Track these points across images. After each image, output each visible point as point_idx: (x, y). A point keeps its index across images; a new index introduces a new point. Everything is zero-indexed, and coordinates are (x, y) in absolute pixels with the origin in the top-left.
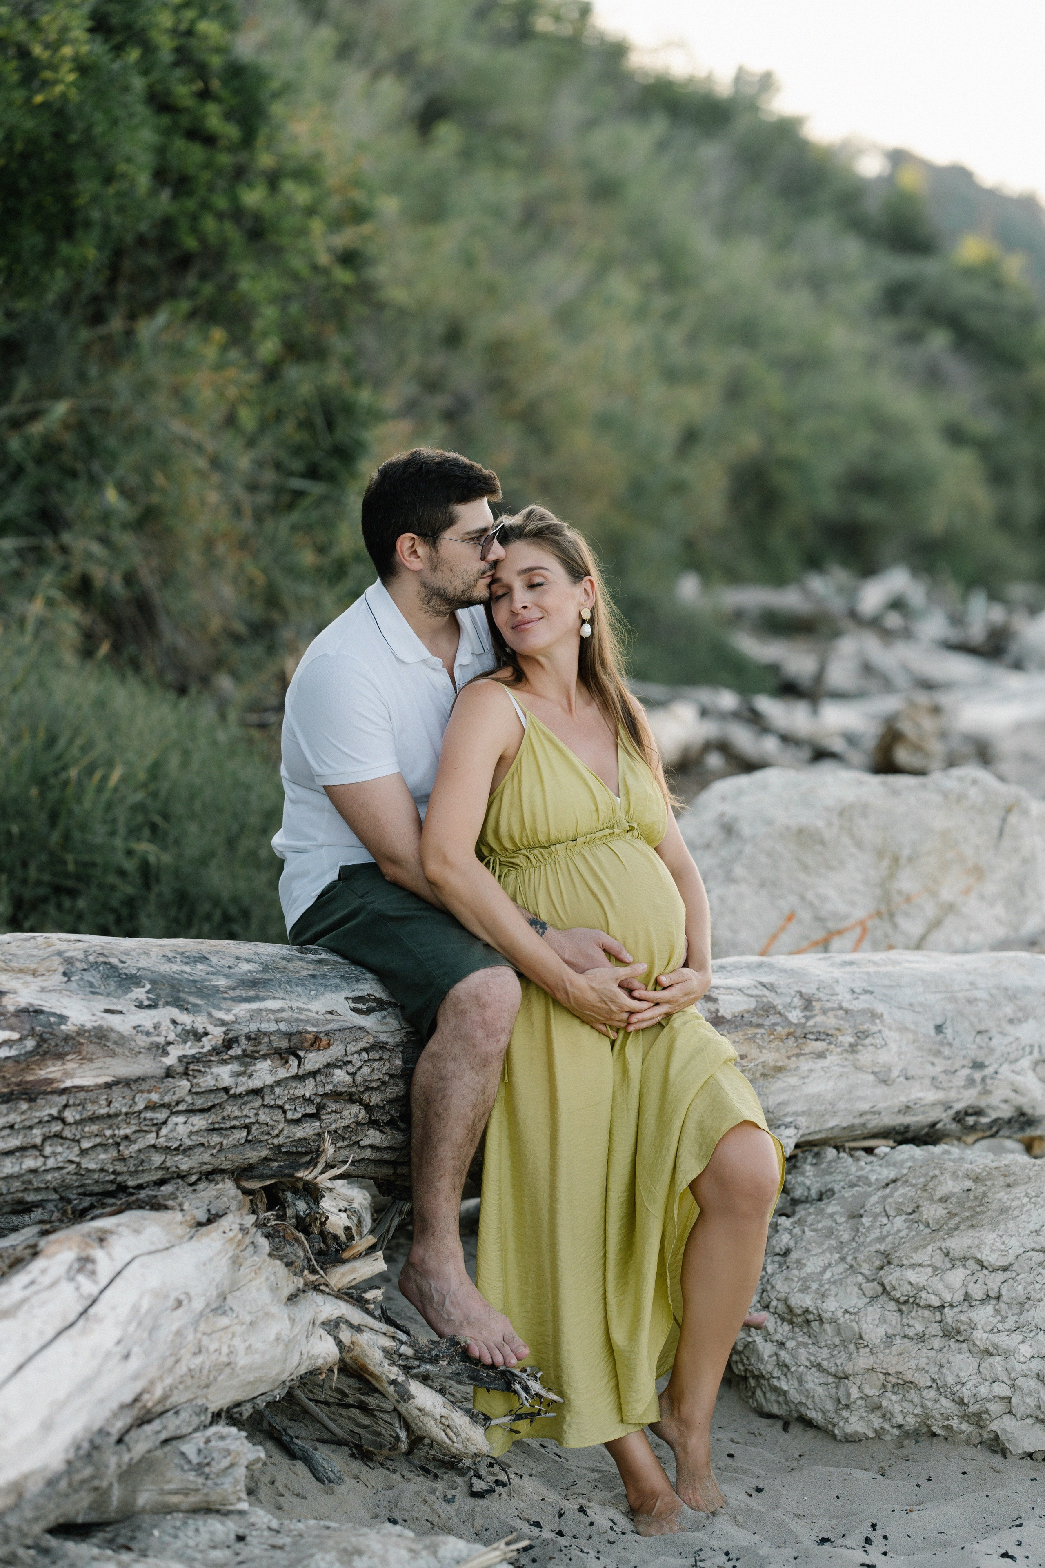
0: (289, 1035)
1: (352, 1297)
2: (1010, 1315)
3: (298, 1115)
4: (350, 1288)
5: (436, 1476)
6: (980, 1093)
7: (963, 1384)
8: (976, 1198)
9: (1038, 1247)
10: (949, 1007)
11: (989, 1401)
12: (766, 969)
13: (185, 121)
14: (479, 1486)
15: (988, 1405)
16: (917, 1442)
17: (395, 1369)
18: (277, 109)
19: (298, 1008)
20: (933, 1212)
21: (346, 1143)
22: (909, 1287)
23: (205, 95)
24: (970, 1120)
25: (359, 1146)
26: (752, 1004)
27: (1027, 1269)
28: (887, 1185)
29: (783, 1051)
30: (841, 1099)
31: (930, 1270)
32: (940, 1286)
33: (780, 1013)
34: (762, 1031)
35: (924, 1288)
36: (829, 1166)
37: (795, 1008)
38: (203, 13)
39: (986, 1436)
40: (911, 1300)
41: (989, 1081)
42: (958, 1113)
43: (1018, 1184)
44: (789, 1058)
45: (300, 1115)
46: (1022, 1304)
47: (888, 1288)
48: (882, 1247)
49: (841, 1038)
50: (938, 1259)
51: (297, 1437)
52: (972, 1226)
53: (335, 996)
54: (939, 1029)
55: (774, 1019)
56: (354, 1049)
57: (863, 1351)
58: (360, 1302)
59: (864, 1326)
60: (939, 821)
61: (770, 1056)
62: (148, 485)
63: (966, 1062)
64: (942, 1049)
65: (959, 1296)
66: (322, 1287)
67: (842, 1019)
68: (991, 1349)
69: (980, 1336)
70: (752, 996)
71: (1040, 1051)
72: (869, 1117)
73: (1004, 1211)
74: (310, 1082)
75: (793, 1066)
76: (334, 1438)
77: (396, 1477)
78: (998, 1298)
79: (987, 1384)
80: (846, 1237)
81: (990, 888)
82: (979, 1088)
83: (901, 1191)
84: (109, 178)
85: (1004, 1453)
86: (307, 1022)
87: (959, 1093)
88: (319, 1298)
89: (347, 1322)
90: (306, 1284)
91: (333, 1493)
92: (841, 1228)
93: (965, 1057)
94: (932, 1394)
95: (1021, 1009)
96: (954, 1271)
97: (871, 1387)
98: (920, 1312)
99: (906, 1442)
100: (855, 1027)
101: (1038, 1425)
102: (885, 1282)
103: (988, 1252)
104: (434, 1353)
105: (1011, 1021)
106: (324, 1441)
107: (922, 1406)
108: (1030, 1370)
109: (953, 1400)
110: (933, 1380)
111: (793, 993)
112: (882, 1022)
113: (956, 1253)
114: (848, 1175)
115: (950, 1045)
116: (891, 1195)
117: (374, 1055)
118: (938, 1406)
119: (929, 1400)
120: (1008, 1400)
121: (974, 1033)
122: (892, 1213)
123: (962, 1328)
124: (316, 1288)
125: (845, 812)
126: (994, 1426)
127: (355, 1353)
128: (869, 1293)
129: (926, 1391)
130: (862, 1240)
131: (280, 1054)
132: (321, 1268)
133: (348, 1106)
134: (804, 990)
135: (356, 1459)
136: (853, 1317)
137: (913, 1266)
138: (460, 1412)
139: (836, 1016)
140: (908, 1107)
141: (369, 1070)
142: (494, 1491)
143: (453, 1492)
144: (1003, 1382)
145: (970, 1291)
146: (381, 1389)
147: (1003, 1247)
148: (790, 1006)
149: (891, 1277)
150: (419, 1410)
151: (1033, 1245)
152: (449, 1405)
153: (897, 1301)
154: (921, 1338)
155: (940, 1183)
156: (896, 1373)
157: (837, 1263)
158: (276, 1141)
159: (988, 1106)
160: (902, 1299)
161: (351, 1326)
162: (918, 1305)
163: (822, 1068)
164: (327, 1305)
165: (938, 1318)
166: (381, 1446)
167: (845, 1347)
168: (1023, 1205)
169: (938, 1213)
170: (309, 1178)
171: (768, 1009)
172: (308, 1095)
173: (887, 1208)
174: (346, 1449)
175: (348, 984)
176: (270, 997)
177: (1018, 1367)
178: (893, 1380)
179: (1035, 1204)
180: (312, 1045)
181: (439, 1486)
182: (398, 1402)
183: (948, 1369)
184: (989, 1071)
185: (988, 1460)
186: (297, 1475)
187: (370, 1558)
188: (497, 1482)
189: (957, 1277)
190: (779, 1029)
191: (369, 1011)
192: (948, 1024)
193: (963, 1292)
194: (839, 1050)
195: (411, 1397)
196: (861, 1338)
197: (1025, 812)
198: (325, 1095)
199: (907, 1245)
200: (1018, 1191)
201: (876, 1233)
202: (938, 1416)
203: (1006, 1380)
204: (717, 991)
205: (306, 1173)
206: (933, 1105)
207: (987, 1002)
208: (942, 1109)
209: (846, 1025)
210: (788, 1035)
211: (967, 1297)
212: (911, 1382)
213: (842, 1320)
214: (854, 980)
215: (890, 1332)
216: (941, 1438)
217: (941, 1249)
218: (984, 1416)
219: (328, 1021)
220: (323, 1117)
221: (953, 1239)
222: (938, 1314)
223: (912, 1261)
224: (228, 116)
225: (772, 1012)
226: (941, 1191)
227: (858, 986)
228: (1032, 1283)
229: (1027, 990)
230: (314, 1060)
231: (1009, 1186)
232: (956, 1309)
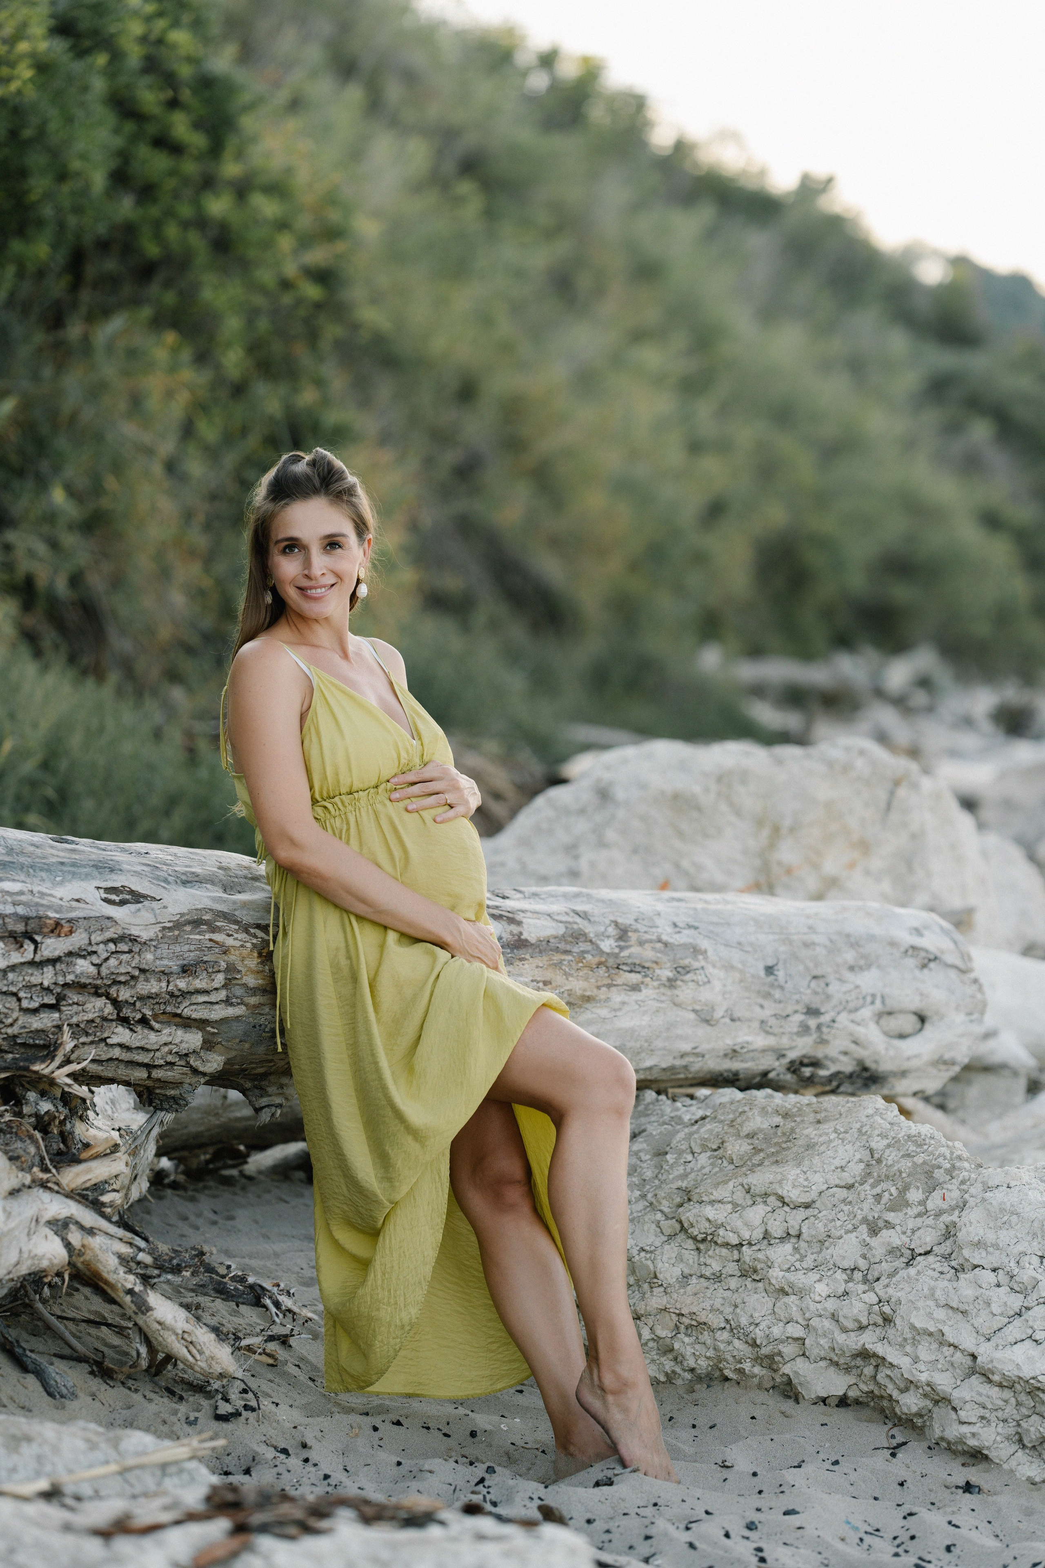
0: (26, 919)
1: (87, 1200)
2: (809, 1254)
3: (34, 1005)
4: (87, 1189)
5: (181, 1398)
6: (816, 1042)
7: (757, 1325)
8: (784, 1134)
9: (843, 1184)
10: (782, 948)
11: (782, 1342)
12: (585, 899)
13: (152, 129)
14: (225, 1408)
15: (780, 1347)
16: (708, 1387)
17: (131, 1278)
18: (248, 123)
19: (39, 892)
20: (737, 1148)
21: (90, 1039)
22: (707, 1225)
23: (173, 104)
24: (807, 1071)
25: (107, 1044)
26: (561, 930)
27: (830, 1206)
28: (696, 1122)
29: (593, 980)
30: (658, 1037)
31: (730, 1206)
32: (739, 1224)
33: (591, 941)
34: (570, 958)
35: (722, 1225)
36: (646, 1109)
37: (608, 937)
38: (176, 24)
39: (778, 1380)
40: (709, 1238)
41: (824, 1029)
42: (792, 1062)
43: (829, 1120)
44: (599, 988)
45: (36, 1005)
46: (822, 1242)
47: (686, 1225)
48: (684, 1184)
49: (658, 972)
50: (740, 1196)
51: (32, 1351)
52: (777, 1161)
53: (84, 884)
54: (769, 970)
55: (583, 946)
56: (99, 939)
57: (658, 1291)
58: (97, 1206)
59: (660, 1265)
60: (823, 791)
61: (577, 985)
62: (97, 489)
63: (799, 1007)
64: (772, 992)
65: (758, 1234)
66: (49, 1185)
67: (660, 952)
68: (787, 1288)
69: (776, 1275)
70: (561, 922)
71: (883, 1002)
72: (691, 1059)
73: (810, 1147)
74: (49, 971)
75: (603, 997)
76: (75, 1355)
77: (137, 1397)
78: (798, 1236)
79: (781, 1324)
80: (649, 1174)
81: (876, 863)
82: (815, 1036)
83: (708, 1127)
84: (63, 176)
85: (797, 1398)
86: (49, 907)
87: (793, 1040)
88: (46, 1196)
89: (77, 1223)
90: (33, 1181)
91: (64, 1408)
92: (645, 1165)
93: (798, 1002)
94: (725, 1335)
95: (863, 956)
96: (754, 1207)
97: (663, 1328)
98: (718, 1250)
99: (697, 1387)
100: (674, 961)
101: (832, 1369)
102: (683, 1218)
103: (790, 1188)
104: (175, 1262)
105: (851, 968)
106: (62, 1357)
107: (715, 1349)
108: (825, 1309)
109: (747, 1342)
110: (727, 1321)
111: (608, 922)
112: (706, 959)
113: (757, 1190)
114: (662, 1116)
115: (782, 988)
116: (697, 1132)
117: (123, 947)
118: (731, 1348)
119: (722, 1342)
120: (801, 1341)
121: (809, 978)
122: (697, 1149)
123: (759, 1267)
124: (44, 1185)
125: (723, 778)
126: (787, 1369)
127: (87, 1257)
128: (668, 1231)
129: (719, 1332)
130: (664, 1177)
131: (15, 938)
132: (55, 1167)
133: (93, 999)
134: (620, 920)
135: (95, 1376)
136: (648, 1256)
137: (712, 1203)
138: (205, 1329)
139: (653, 949)
140: (735, 1051)
141: (116, 963)
142: (240, 1415)
143: (197, 1414)
144: (797, 1322)
145: (769, 1228)
146: (118, 1299)
147: (806, 1183)
148: (604, 935)
149: (689, 1214)
150: (159, 1323)
151: (837, 1182)
152: (193, 1320)
153: (694, 1238)
154: (718, 1278)
155: (748, 1119)
156: (690, 1313)
157: (637, 1201)
158: (10, 1031)
159: (826, 1057)
160: (700, 1237)
161: (82, 1227)
162: (716, 1243)
163: (636, 1002)
164: (54, 1202)
165: (736, 1257)
166: (122, 1364)
167: (640, 1286)
168: (831, 1141)
169: (742, 1149)
170: (46, 1072)
171: (578, 936)
172: (46, 984)
173: (693, 1144)
174: (86, 1366)
175: (100, 873)
176: (9, 880)
177: (813, 1306)
178: (686, 1321)
179: (843, 1140)
180: (52, 931)
181: (183, 1408)
182: (136, 1313)
183: (743, 1309)
184: (825, 1019)
185: (779, 1405)
186: (26, 1388)
187: (40, 1445)
188: (246, 1407)
189: (756, 1214)
190: (589, 957)
191: (123, 903)
192: (780, 966)
193: (763, 1230)
194: (656, 984)
195: (149, 1309)
196: (656, 1277)
197: (915, 786)
198: (66, 985)
199: (709, 1181)
200: (827, 1127)
201: (681, 1170)
202: (731, 1359)
203: (800, 1320)
204: (522, 915)
205: (43, 1066)
206: (764, 1051)
207: (825, 947)
208: (774, 1057)
209: (665, 959)
210: (599, 964)
211: (766, 1236)
212: (705, 1324)
213: (637, 1258)
214: (677, 915)
215: (687, 1271)
216: (733, 1382)
217: (742, 1185)
218: (777, 1358)
219: (72, 909)
220: (63, 1008)
221: (755, 1175)
222: (736, 1252)
223: (713, 1198)
224: (197, 125)
225: (583, 939)
226: (748, 1127)
227: (681, 921)
228: (834, 1220)
229: (872, 938)
230: (52, 947)
231: (819, 1122)
232: (754, 1248)
